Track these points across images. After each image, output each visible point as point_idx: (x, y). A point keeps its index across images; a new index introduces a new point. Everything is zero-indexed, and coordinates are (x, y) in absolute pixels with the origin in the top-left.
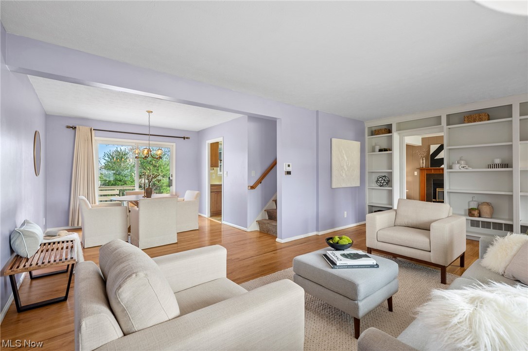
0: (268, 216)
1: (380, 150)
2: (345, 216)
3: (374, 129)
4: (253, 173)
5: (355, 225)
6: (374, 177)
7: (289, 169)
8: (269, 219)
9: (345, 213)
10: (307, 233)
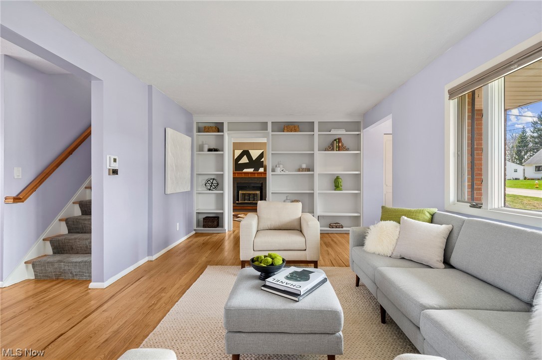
0: (53, 249)
1: (210, 150)
2: (178, 229)
3: (201, 125)
4: (17, 173)
5: (186, 237)
6: (202, 180)
7: (115, 166)
8: (54, 253)
9: (178, 224)
10: (137, 261)
